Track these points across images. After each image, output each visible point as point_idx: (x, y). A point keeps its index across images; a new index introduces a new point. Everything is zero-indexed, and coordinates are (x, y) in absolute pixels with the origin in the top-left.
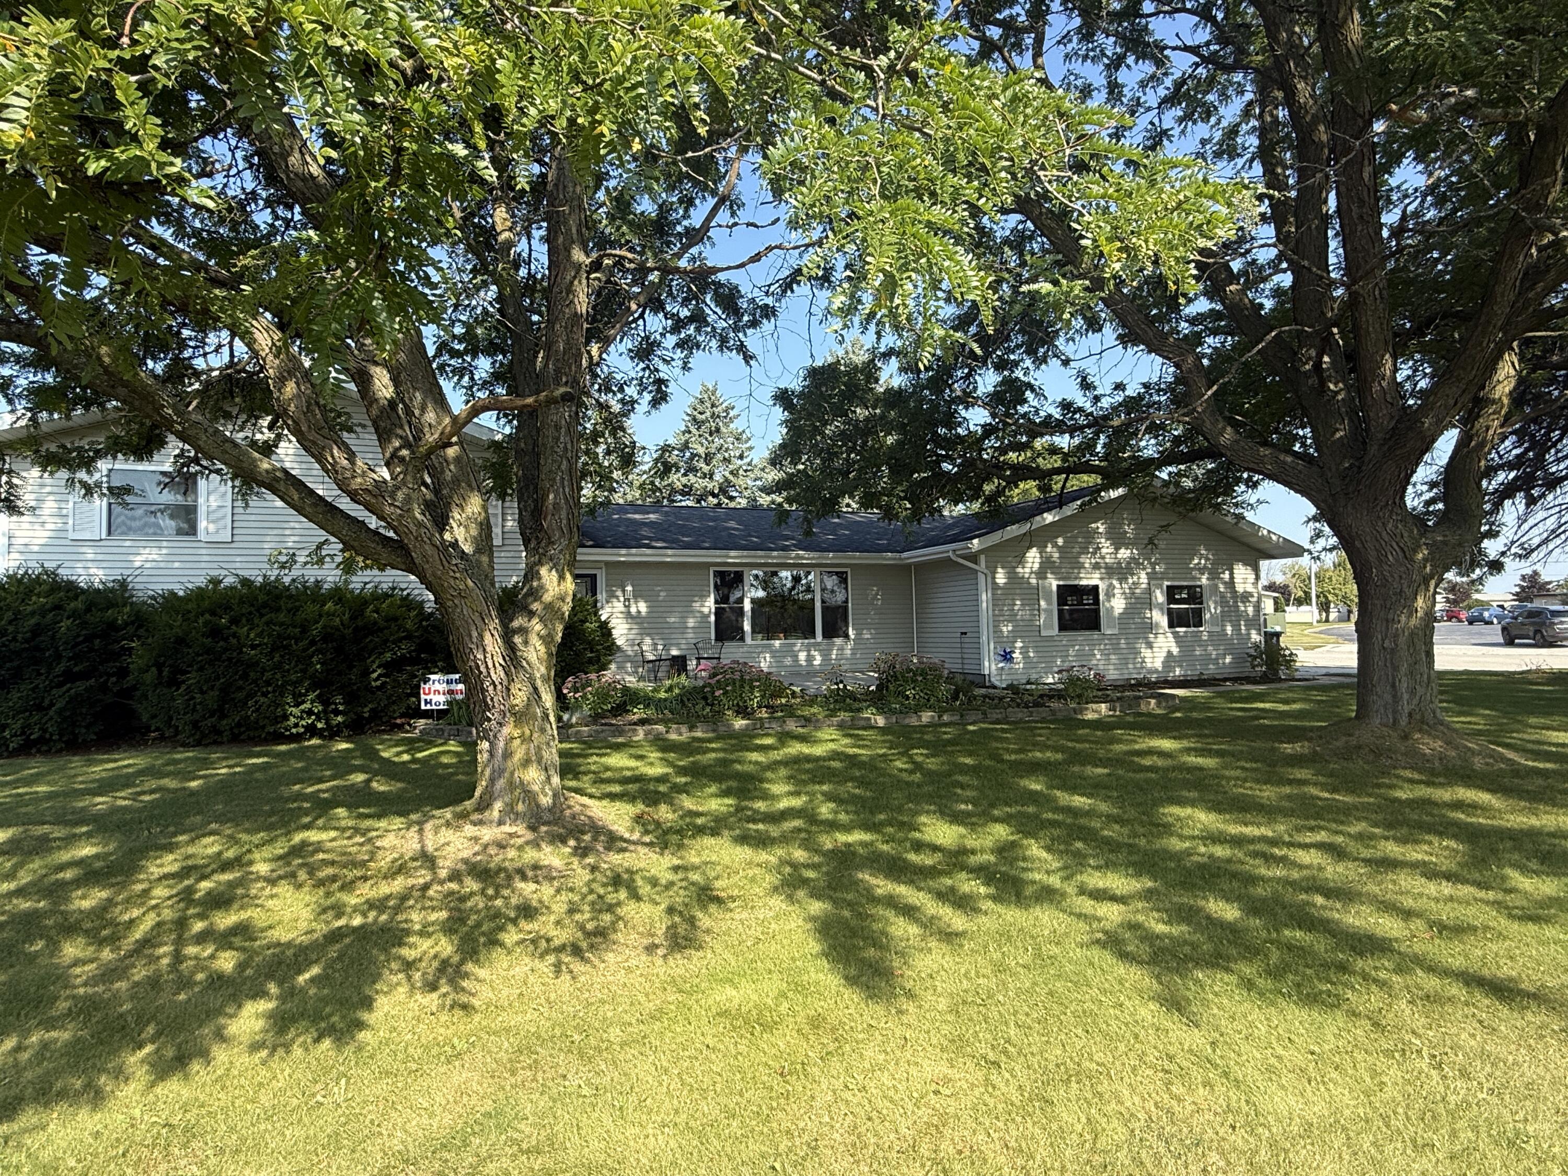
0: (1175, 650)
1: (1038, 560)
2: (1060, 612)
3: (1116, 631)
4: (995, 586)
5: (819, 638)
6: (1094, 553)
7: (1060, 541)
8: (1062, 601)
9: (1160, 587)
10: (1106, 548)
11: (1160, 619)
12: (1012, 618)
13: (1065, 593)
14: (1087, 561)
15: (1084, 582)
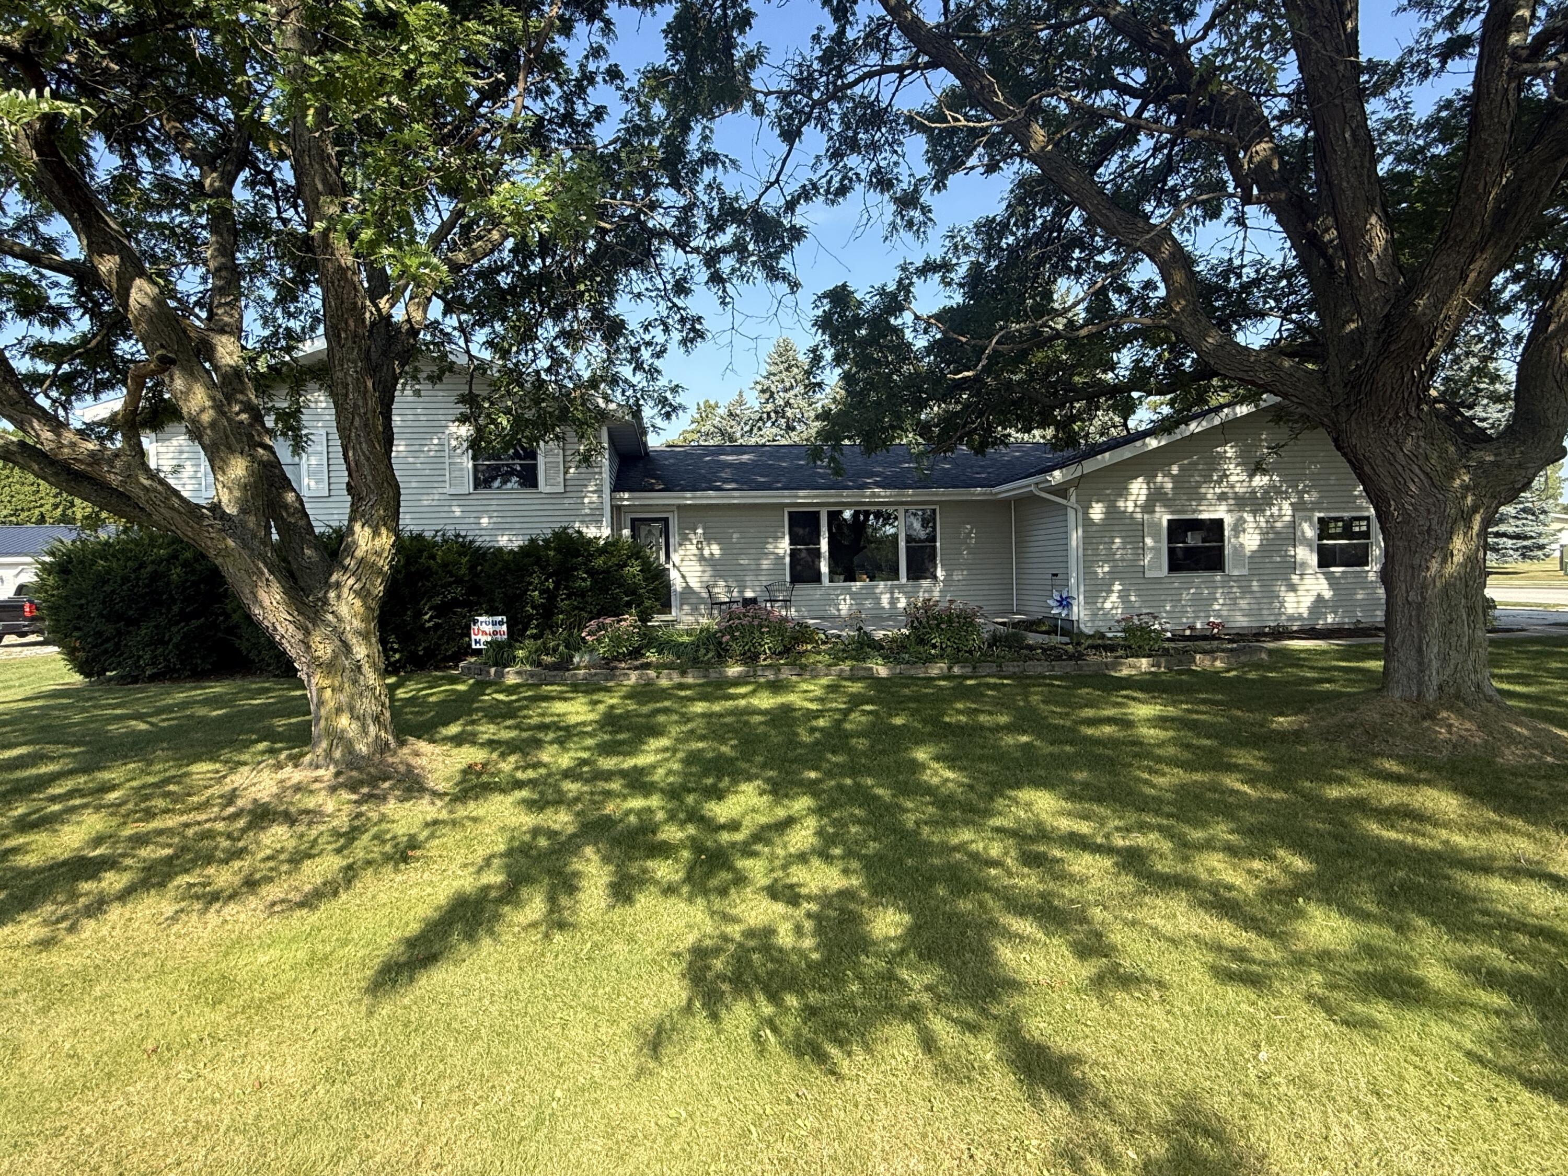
0: (1328, 594)
1: (1144, 492)
2: (1171, 551)
3: (1245, 572)
4: (1088, 522)
5: (904, 580)
6: (1219, 482)
7: (1175, 470)
8: (1171, 538)
9: (1309, 519)
10: (1236, 475)
11: (1307, 556)
12: (1109, 557)
13: (1177, 529)
14: (1211, 492)
15: (1204, 516)
